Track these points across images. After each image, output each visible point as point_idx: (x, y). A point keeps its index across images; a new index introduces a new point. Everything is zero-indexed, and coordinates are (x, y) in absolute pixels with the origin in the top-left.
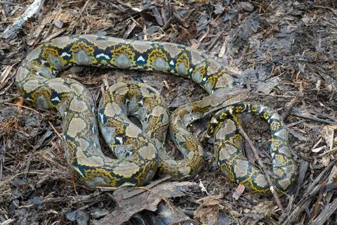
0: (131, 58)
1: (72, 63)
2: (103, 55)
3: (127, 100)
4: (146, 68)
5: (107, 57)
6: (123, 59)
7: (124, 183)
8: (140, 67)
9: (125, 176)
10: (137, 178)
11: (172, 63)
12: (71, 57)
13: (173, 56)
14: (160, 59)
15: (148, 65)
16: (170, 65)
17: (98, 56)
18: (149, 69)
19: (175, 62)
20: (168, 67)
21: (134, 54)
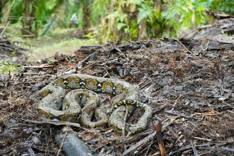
0: (95, 85)
1: (69, 87)
2: (82, 83)
3: (81, 97)
4: (102, 90)
5: (84, 84)
6: (91, 85)
7: (53, 119)
8: (99, 90)
9: (55, 115)
10: (61, 118)
11: (114, 88)
12: (68, 83)
13: (115, 85)
14: (109, 86)
15: (102, 89)
16: (113, 89)
17: (80, 83)
18: (103, 91)
19: (116, 88)
20: (112, 90)
21: (97, 83)
